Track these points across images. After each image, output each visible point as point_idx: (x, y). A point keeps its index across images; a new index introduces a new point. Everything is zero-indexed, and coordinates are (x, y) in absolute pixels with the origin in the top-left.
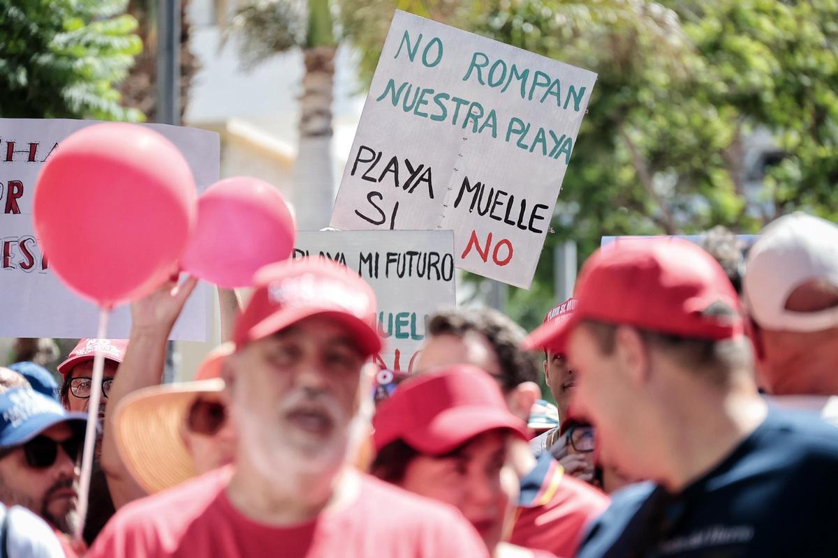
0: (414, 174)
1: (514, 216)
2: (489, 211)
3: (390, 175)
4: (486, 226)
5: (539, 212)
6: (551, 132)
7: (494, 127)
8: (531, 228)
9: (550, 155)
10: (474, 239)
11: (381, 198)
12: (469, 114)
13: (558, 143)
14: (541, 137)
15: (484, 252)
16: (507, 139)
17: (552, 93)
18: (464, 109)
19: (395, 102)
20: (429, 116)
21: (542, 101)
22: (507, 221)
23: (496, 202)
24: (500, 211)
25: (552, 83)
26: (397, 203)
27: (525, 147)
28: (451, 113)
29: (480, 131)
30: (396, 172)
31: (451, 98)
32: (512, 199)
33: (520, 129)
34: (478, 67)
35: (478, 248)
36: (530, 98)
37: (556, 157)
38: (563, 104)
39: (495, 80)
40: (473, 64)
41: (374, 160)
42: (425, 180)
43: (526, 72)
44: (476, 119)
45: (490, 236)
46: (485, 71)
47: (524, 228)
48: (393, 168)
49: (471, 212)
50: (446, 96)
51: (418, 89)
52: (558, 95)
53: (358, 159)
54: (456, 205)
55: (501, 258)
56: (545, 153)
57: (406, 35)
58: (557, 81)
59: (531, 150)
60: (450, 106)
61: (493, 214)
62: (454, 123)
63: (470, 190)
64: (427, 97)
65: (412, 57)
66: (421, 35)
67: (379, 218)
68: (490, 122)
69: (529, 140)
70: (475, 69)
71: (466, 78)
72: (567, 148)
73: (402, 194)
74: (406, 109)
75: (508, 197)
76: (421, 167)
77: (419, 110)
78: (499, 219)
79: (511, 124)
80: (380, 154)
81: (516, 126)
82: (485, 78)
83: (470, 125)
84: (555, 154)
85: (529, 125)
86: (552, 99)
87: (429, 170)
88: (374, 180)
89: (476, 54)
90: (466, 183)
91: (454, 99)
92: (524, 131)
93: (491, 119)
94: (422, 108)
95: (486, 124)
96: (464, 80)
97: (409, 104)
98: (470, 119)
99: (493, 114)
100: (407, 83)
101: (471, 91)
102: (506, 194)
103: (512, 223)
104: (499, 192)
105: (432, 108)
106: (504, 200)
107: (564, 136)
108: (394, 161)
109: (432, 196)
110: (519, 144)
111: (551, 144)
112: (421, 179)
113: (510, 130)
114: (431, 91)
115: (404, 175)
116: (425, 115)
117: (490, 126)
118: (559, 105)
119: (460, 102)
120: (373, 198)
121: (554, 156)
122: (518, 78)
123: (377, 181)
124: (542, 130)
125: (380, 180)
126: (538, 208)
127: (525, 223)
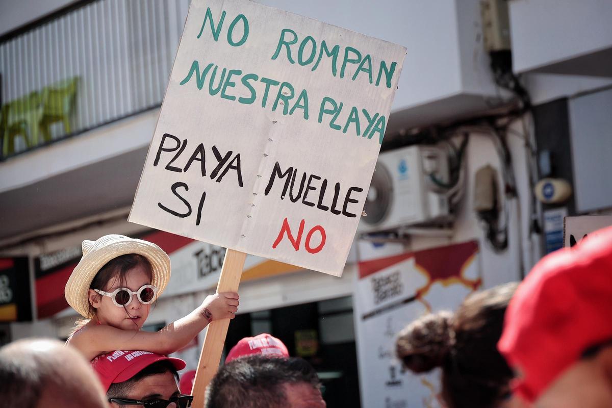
0: (222, 161)
1: (328, 201)
2: (302, 197)
3: (197, 164)
4: (297, 213)
5: (354, 195)
6: (364, 111)
7: (306, 108)
8: (345, 213)
9: (364, 135)
10: (286, 227)
11: (187, 189)
12: (280, 95)
13: (371, 122)
14: (354, 116)
15: (296, 240)
16: (320, 121)
17: (364, 70)
18: (274, 90)
19: (200, 85)
20: (237, 99)
21: (354, 78)
22: (320, 206)
23: (309, 188)
24: (313, 197)
25: (363, 58)
26: (204, 194)
27: (338, 128)
28: (260, 94)
29: (291, 113)
30: (203, 160)
31: (260, 79)
32: (325, 182)
33: (333, 109)
34: (287, 45)
35: (290, 237)
36: (342, 75)
37: (370, 137)
38: (375, 80)
39: (305, 57)
40: (282, 42)
41: (179, 149)
42: (234, 168)
43: (336, 48)
44: (286, 99)
45: (303, 223)
46: (295, 49)
47: (337, 213)
48: (199, 156)
49: (282, 199)
50: (255, 77)
51: (225, 70)
52: (370, 71)
53: (161, 149)
54: (267, 192)
55: (313, 245)
56: (358, 133)
57: (208, 13)
58: (368, 57)
59: (345, 131)
60: (260, 87)
61: (306, 200)
62: (264, 105)
63: (281, 176)
64: (234, 78)
65: (216, 35)
66: (224, 12)
67: (185, 210)
68: (302, 103)
69: (342, 120)
70: (284, 46)
71: (274, 57)
72: (380, 126)
73: (208, 184)
74: (213, 93)
75: (321, 181)
76: (230, 153)
77: (226, 93)
78: (312, 205)
79: (323, 104)
80: (185, 142)
81: (329, 106)
82: (294, 56)
83: (280, 107)
84: (368, 134)
85: (342, 104)
86: (364, 75)
87: (238, 156)
88: (179, 170)
89: (284, 31)
90: (277, 168)
91: (263, 80)
92: (337, 111)
93: (302, 100)
94: (229, 91)
95: (297, 105)
96: (272, 58)
97: (214, 87)
98: (280, 100)
99: (304, 94)
100: (213, 65)
101: (280, 71)
102: (319, 178)
103: (326, 208)
104: (312, 176)
105: (240, 90)
106: (317, 184)
107: (377, 115)
108: (201, 148)
109: (241, 184)
110: (332, 125)
111: (364, 123)
112: (230, 166)
113: (323, 111)
114: (238, 72)
115: (212, 163)
116: (233, 98)
117: (301, 107)
118: (371, 82)
119: (269, 82)
120: (178, 190)
121: (368, 136)
122: (329, 55)
123: (183, 171)
124: (354, 110)
125: (185, 170)
126: (353, 191)
127: (339, 207)
